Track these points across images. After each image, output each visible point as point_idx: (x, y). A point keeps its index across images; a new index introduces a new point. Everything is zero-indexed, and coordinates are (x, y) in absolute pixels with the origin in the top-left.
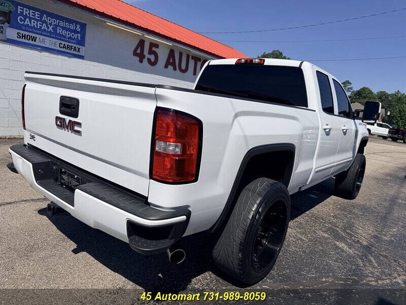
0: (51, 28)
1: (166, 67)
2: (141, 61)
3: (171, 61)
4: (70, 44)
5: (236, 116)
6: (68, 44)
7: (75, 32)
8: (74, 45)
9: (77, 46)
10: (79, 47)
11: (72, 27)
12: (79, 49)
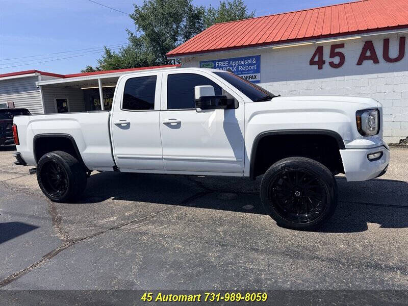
0: (235, 69)
1: (360, 63)
2: (320, 68)
3: (368, 54)
4: (249, 75)
5: (30, 122)
6: (247, 75)
7: (252, 64)
8: (251, 75)
9: (253, 75)
10: (255, 74)
11: (249, 62)
12: (255, 76)
